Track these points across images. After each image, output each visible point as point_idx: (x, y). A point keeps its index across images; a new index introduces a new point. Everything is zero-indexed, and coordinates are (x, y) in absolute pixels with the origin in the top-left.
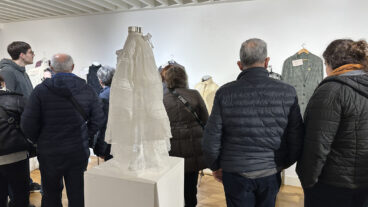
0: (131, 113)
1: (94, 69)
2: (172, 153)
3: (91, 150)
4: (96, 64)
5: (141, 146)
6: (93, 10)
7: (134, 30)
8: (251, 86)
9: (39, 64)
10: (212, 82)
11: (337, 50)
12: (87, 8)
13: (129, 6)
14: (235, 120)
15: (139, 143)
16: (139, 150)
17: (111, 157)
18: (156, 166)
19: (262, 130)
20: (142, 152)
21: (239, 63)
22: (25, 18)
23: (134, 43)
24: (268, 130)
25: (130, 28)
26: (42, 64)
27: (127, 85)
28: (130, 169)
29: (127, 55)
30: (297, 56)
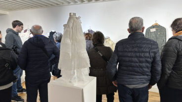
0: (71, 55)
1: (52, 33)
2: (90, 75)
3: (51, 73)
4: (53, 31)
5: (76, 71)
6: (52, 5)
7: (72, 14)
8: (133, 42)
9: (25, 31)
10: (110, 40)
11: (178, 23)
12: (49, 4)
13: (69, 3)
14: (124, 58)
15: (74, 69)
16: (74, 73)
17: (61, 76)
18: (83, 81)
19: (137, 64)
20: (76, 74)
21: (128, 30)
22: (19, 9)
23: (72, 21)
24: (141, 64)
25: (70, 13)
26: (27, 31)
27: (69, 41)
28: (70, 82)
29: (69, 27)
30: (153, 27)
